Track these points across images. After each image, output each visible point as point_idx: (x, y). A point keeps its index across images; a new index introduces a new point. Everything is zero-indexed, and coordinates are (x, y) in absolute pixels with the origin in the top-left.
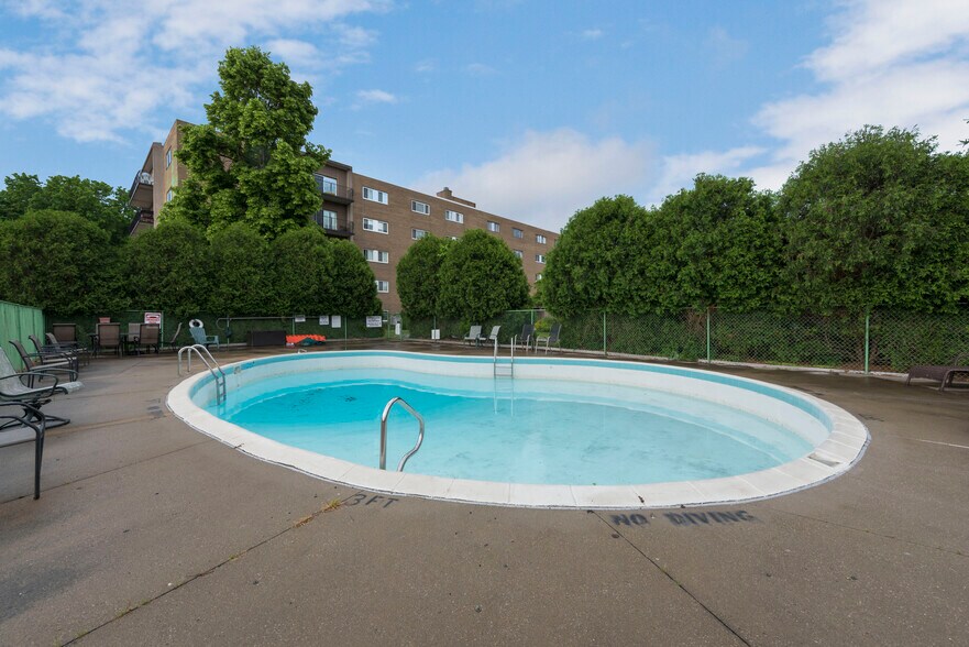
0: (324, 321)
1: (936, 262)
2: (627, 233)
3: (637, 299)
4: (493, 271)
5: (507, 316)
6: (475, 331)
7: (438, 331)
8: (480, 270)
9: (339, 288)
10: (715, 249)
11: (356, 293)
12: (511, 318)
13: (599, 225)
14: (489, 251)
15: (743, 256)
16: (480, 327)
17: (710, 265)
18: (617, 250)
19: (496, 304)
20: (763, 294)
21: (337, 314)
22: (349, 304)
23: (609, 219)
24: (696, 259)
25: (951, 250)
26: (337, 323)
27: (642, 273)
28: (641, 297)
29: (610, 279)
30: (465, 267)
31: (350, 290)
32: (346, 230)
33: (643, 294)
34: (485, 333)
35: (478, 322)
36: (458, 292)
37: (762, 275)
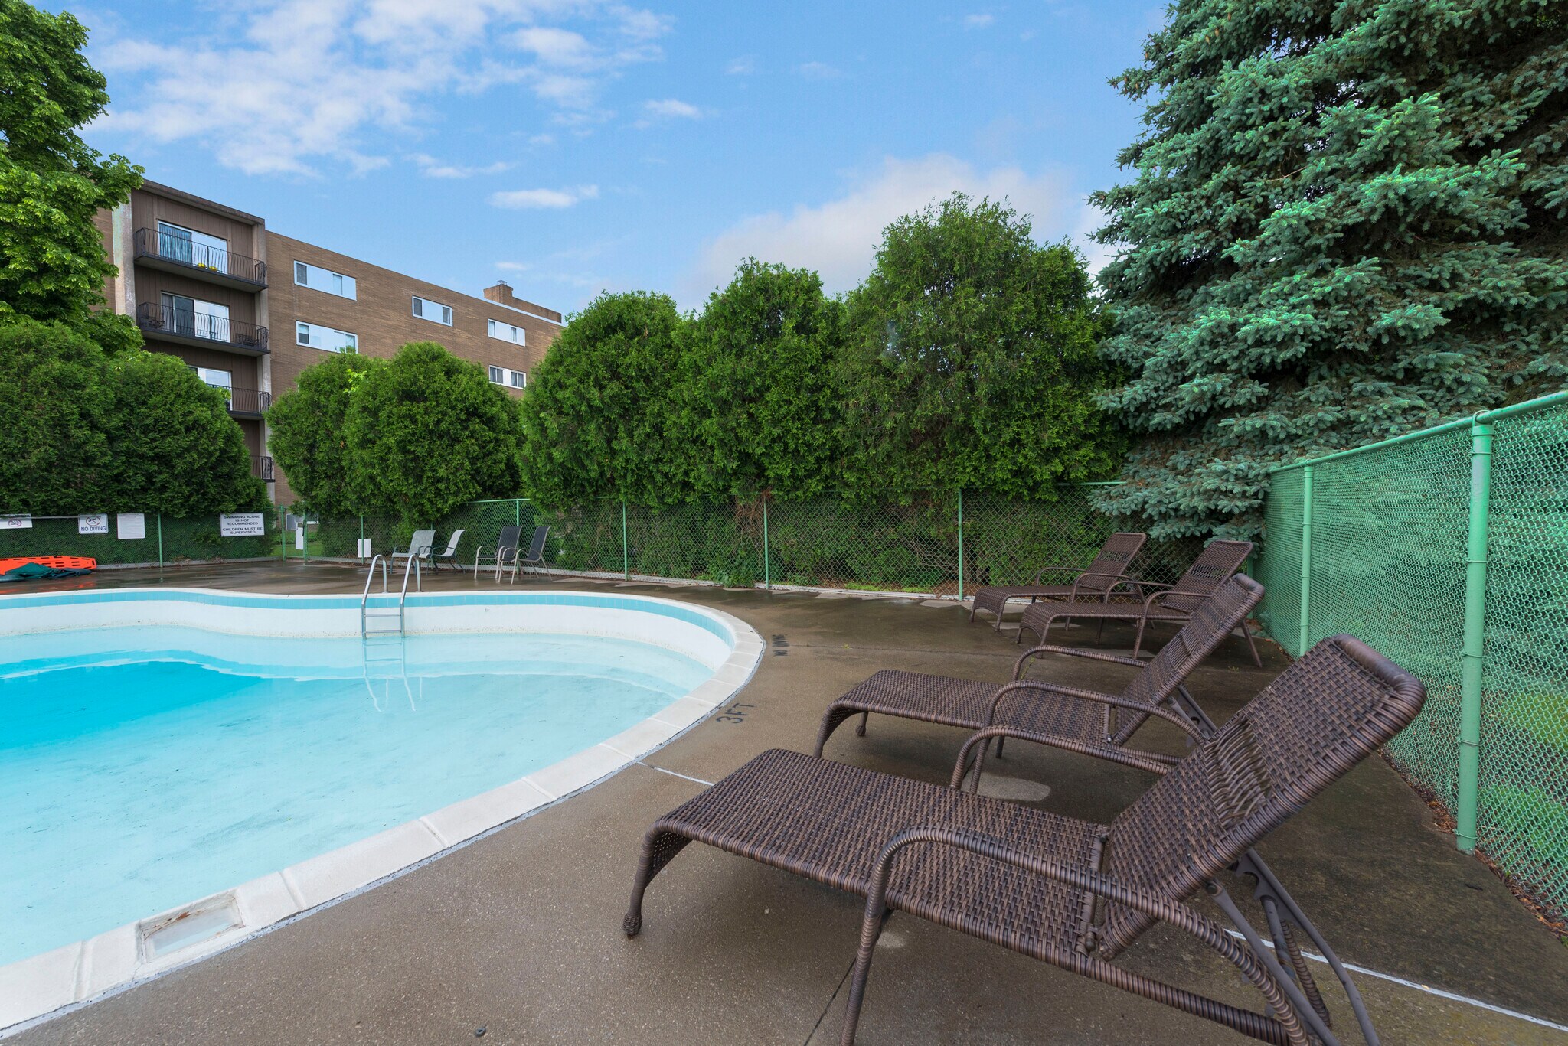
0: (92, 525)
1: (1025, 418)
2: (633, 358)
3: (659, 478)
4: (443, 426)
5: (479, 511)
6: (422, 540)
7: (368, 542)
8: (414, 420)
9: (129, 454)
10: (751, 390)
11: (180, 466)
12: (488, 513)
13: (592, 340)
14: (435, 386)
15: (789, 403)
16: (431, 533)
17: (744, 419)
18: (613, 388)
19: (453, 488)
20: (826, 469)
21: (133, 510)
22: (163, 488)
23: (610, 330)
24: (724, 406)
25: (1039, 398)
26: (132, 527)
27: (658, 429)
28: (666, 475)
29: (609, 441)
30: (382, 415)
31: (163, 459)
32: (251, 342)
33: (666, 469)
34: (440, 542)
35: (424, 523)
36: (373, 466)
37: (818, 436)
